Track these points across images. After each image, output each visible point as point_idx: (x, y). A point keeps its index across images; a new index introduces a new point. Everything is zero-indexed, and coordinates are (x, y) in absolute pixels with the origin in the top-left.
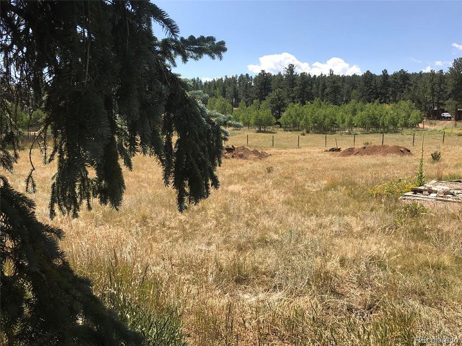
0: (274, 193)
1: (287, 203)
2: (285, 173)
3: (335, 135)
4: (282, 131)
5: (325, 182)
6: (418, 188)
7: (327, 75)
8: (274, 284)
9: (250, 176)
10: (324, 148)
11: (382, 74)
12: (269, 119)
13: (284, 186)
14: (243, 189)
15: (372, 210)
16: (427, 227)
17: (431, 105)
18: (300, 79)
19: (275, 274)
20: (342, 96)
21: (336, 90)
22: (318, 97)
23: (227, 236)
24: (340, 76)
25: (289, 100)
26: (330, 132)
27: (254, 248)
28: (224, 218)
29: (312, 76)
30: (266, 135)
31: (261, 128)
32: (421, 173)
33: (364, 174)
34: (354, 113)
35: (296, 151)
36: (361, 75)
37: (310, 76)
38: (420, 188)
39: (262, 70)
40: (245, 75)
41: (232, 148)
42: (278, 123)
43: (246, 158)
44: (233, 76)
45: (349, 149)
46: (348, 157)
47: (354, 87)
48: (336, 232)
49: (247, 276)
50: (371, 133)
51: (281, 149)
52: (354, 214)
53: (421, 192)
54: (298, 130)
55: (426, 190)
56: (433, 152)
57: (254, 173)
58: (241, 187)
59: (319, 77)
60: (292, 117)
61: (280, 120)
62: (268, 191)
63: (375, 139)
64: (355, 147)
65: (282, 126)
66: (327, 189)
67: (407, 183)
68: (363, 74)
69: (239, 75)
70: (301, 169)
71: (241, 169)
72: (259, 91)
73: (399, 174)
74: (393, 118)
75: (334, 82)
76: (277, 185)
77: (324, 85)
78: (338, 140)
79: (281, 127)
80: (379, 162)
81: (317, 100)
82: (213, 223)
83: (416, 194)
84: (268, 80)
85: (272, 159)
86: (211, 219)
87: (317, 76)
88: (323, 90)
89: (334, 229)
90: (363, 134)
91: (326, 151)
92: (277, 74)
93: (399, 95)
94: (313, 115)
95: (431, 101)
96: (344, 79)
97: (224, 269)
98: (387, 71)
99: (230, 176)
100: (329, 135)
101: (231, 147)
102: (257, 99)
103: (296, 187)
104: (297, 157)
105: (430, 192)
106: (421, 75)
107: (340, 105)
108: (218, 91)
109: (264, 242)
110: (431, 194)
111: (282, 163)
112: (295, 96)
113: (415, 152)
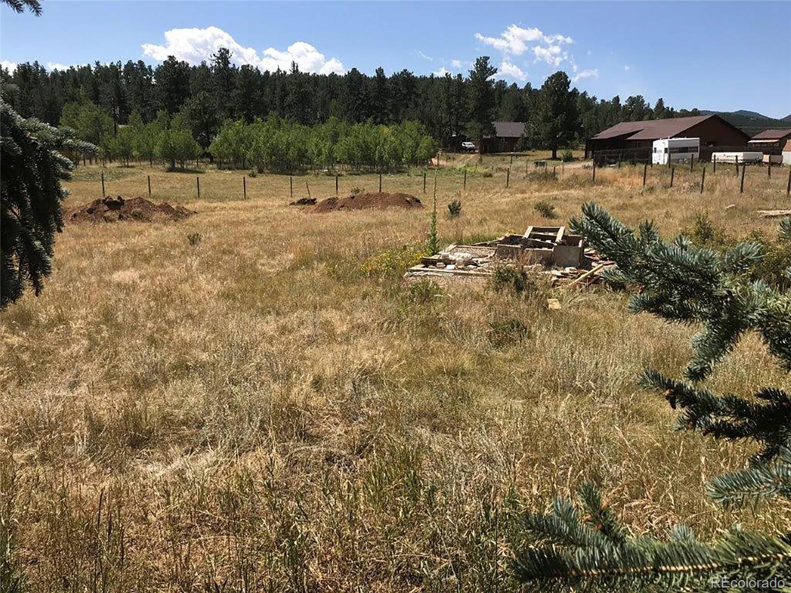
0: (202, 279)
1: (227, 295)
2: (223, 244)
3: (306, 177)
4: (215, 169)
5: (291, 256)
6: (430, 258)
7: (289, 73)
8: (202, 438)
9: (157, 251)
10: (290, 198)
11: (376, 74)
12: (188, 146)
13: (220, 267)
14: (142, 277)
15: (364, 298)
16: (442, 315)
17: (448, 129)
18: (241, 77)
19: (204, 421)
20: (315, 110)
21: (304, 99)
22: (275, 109)
23: (113, 367)
24: (310, 75)
25: (223, 114)
26: (297, 171)
27: (166, 381)
28: (105, 334)
29: (262, 73)
30: (184, 175)
31: (176, 163)
32: (434, 235)
33: (351, 240)
34: (335, 139)
35: (240, 204)
36: (343, 74)
37: (259, 72)
38: (433, 257)
39: (170, 56)
40: (137, 63)
41: (119, 201)
42: (208, 155)
43: (148, 220)
44: (112, 63)
45: (329, 199)
46: (327, 214)
47: (333, 94)
48: (309, 336)
49: (150, 432)
50: (363, 173)
51: (216, 200)
52: (337, 306)
53: (434, 263)
54: (244, 168)
55: (440, 261)
56: (450, 203)
57: (165, 246)
58: (138, 273)
59: (274, 74)
60: (230, 145)
61: (211, 149)
62: (192, 277)
63: (369, 184)
64: (339, 197)
65: (214, 160)
66: (294, 268)
67: (415, 252)
68: (347, 74)
69: (124, 63)
70: (251, 236)
71: (138, 241)
72: (165, 94)
73: (404, 237)
74: (395, 150)
75: (300, 85)
76: (207, 265)
77: (283, 89)
78: (310, 185)
79: (212, 162)
80: (374, 221)
81: (273, 115)
82: (83, 345)
83: (427, 267)
84: (183, 74)
85: (199, 219)
86: (78, 337)
87: (271, 73)
88: (282, 99)
89: (306, 332)
90: (351, 174)
91: (292, 204)
92: (198, 64)
93: (402, 111)
94: (268, 142)
95: (447, 123)
96: (316, 80)
97: (105, 427)
98: (383, 70)
99: (117, 254)
100: (297, 177)
101: (115, 199)
102: (163, 109)
103: (242, 268)
104: (243, 215)
105: (447, 262)
106: (432, 80)
107: (311, 126)
108: (82, 91)
109: (183, 369)
110: (448, 266)
111: (217, 226)
112: (235, 107)
113: (426, 203)
